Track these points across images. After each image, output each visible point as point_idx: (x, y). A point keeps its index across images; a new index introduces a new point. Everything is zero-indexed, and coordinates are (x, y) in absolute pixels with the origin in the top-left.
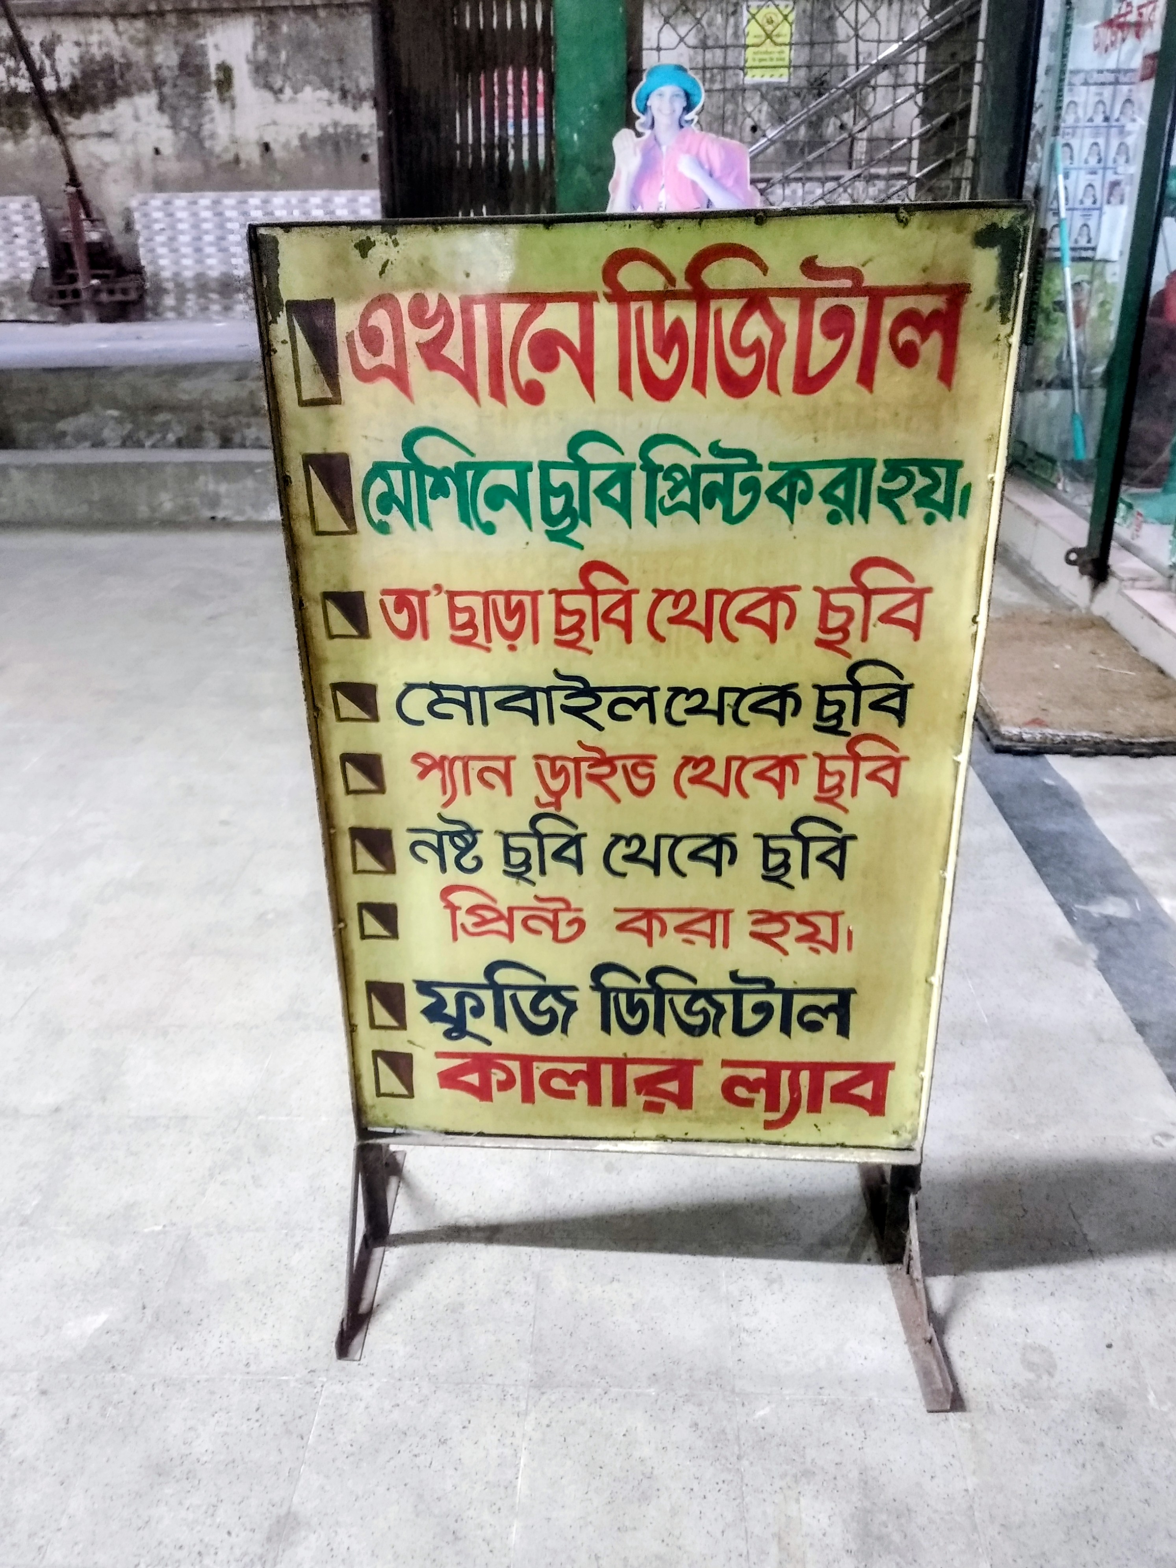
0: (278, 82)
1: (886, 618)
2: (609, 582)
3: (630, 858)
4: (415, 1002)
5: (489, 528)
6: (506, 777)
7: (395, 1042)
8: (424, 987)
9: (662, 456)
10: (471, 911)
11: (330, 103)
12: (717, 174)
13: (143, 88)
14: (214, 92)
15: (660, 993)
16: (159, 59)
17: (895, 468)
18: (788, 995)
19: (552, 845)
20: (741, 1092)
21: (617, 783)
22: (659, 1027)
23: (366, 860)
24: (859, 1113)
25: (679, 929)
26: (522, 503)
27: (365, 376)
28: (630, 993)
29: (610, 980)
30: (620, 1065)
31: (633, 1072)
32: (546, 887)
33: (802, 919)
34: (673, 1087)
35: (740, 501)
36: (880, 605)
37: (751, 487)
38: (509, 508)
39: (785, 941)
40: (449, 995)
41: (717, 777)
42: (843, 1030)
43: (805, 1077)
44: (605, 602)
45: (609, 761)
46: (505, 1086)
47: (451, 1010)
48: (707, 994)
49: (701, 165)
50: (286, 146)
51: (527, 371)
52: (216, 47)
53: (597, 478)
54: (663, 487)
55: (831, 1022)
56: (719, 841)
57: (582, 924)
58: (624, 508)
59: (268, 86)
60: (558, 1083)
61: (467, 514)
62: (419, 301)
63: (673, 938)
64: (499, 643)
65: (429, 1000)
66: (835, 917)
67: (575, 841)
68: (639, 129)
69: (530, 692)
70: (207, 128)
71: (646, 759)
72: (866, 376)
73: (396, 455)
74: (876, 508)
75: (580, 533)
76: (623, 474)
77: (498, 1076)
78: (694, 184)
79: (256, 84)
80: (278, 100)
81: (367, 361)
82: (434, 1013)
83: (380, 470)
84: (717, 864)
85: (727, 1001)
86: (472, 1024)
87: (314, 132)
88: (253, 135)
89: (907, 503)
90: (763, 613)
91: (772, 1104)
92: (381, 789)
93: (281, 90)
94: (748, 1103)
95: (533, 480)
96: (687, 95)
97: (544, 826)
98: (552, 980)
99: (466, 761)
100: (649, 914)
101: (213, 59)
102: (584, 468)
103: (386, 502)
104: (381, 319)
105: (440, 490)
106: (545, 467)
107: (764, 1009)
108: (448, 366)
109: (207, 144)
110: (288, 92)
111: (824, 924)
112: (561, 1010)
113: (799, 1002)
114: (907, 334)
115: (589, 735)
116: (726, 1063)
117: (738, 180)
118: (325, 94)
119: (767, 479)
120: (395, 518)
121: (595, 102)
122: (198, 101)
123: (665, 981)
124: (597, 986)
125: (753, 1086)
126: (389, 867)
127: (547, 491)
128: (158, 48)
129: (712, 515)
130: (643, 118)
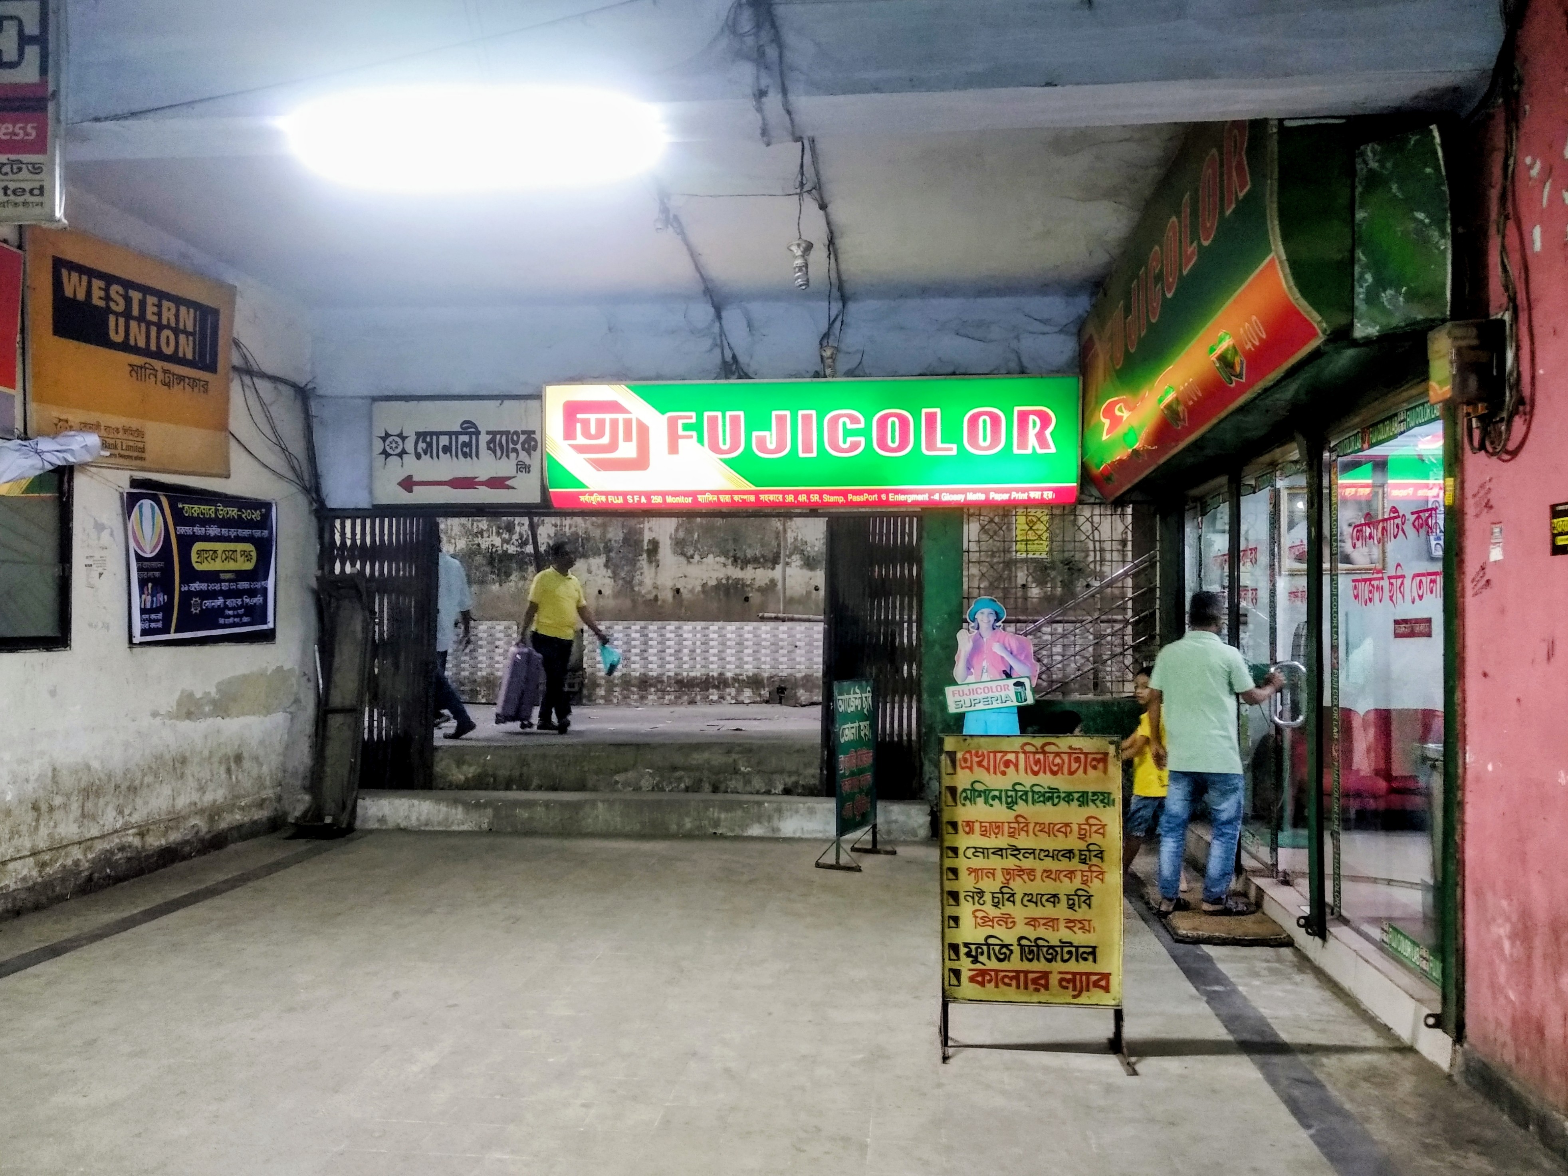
0: (690, 552)
1: (1096, 832)
2: (1023, 820)
3: (1029, 901)
4: (963, 950)
5: (991, 805)
6: (993, 875)
7: (955, 965)
8: (966, 945)
9: (1036, 789)
10: (982, 918)
11: (725, 565)
12: (1015, 652)
13: (596, 553)
14: (645, 556)
15: (1038, 946)
16: (610, 536)
17: (1094, 794)
18: (1077, 947)
19: (1006, 896)
20: (1064, 984)
21: (1025, 877)
22: (1038, 960)
23: (952, 902)
24: (1101, 992)
25: (1044, 924)
26: (1000, 799)
27: (963, 768)
28: (1029, 946)
29: (1024, 942)
30: (1026, 973)
31: (1031, 976)
32: (1004, 910)
33: (1080, 922)
34: (1043, 982)
35: (1056, 801)
36: (1094, 828)
37: (1058, 797)
38: (997, 801)
39: (1075, 929)
40: (973, 947)
41: (1053, 876)
42: (1095, 961)
43: (1084, 978)
44: (1022, 825)
45: (1022, 870)
46: (990, 981)
47: (974, 953)
48: (1052, 947)
49: (1006, 648)
50: (692, 591)
51: (1003, 768)
52: (650, 529)
53: (1020, 794)
54: (1036, 796)
55: (1091, 958)
56: (1055, 896)
57: (1014, 922)
58: (1026, 801)
59: (683, 554)
60: (1007, 980)
61: (986, 802)
62: (977, 753)
63: (1043, 928)
64: (993, 836)
65: (966, 950)
66: (1090, 921)
67: (1013, 895)
68: (971, 630)
69: (1001, 850)
70: (638, 578)
71: (1033, 870)
72: (1085, 772)
73: (969, 787)
74: (1090, 803)
75: (1015, 807)
76: (1026, 793)
77: (988, 977)
78: (1002, 657)
79: (675, 553)
80: (689, 562)
81: (964, 765)
82: (968, 954)
83: (965, 790)
84: (1054, 903)
85: (1058, 949)
86: (981, 958)
87: (713, 582)
88: (669, 584)
89: (1098, 802)
90: (1063, 830)
91: (1074, 989)
92: (957, 879)
93: (692, 557)
94: (1066, 988)
95: (1003, 794)
96: (997, 613)
97: (1005, 890)
98: (1006, 942)
99: (982, 869)
100: (1034, 919)
101: (647, 536)
102: (1016, 791)
103: (966, 798)
104: (968, 756)
105: (980, 796)
106: (1007, 791)
107: (1070, 952)
108: (983, 766)
109: (636, 589)
110: (697, 557)
111: (1086, 923)
112: (1008, 952)
113: (1081, 950)
114: (1094, 763)
115: (1017, 862)
116: (1060, 973)
117: (1026, 657)
118: (722, 559)
119: (1063, 795)
120: (968, 802)
121: (946, 614)
122: (633, 562)
123: (1040, 942)
124: (1019, 945)
125: (1068, 981)
126: (958, 903)
127: (1007, 797)
128: (610, 529)
129: (1049, 804)
130: (973, 624)
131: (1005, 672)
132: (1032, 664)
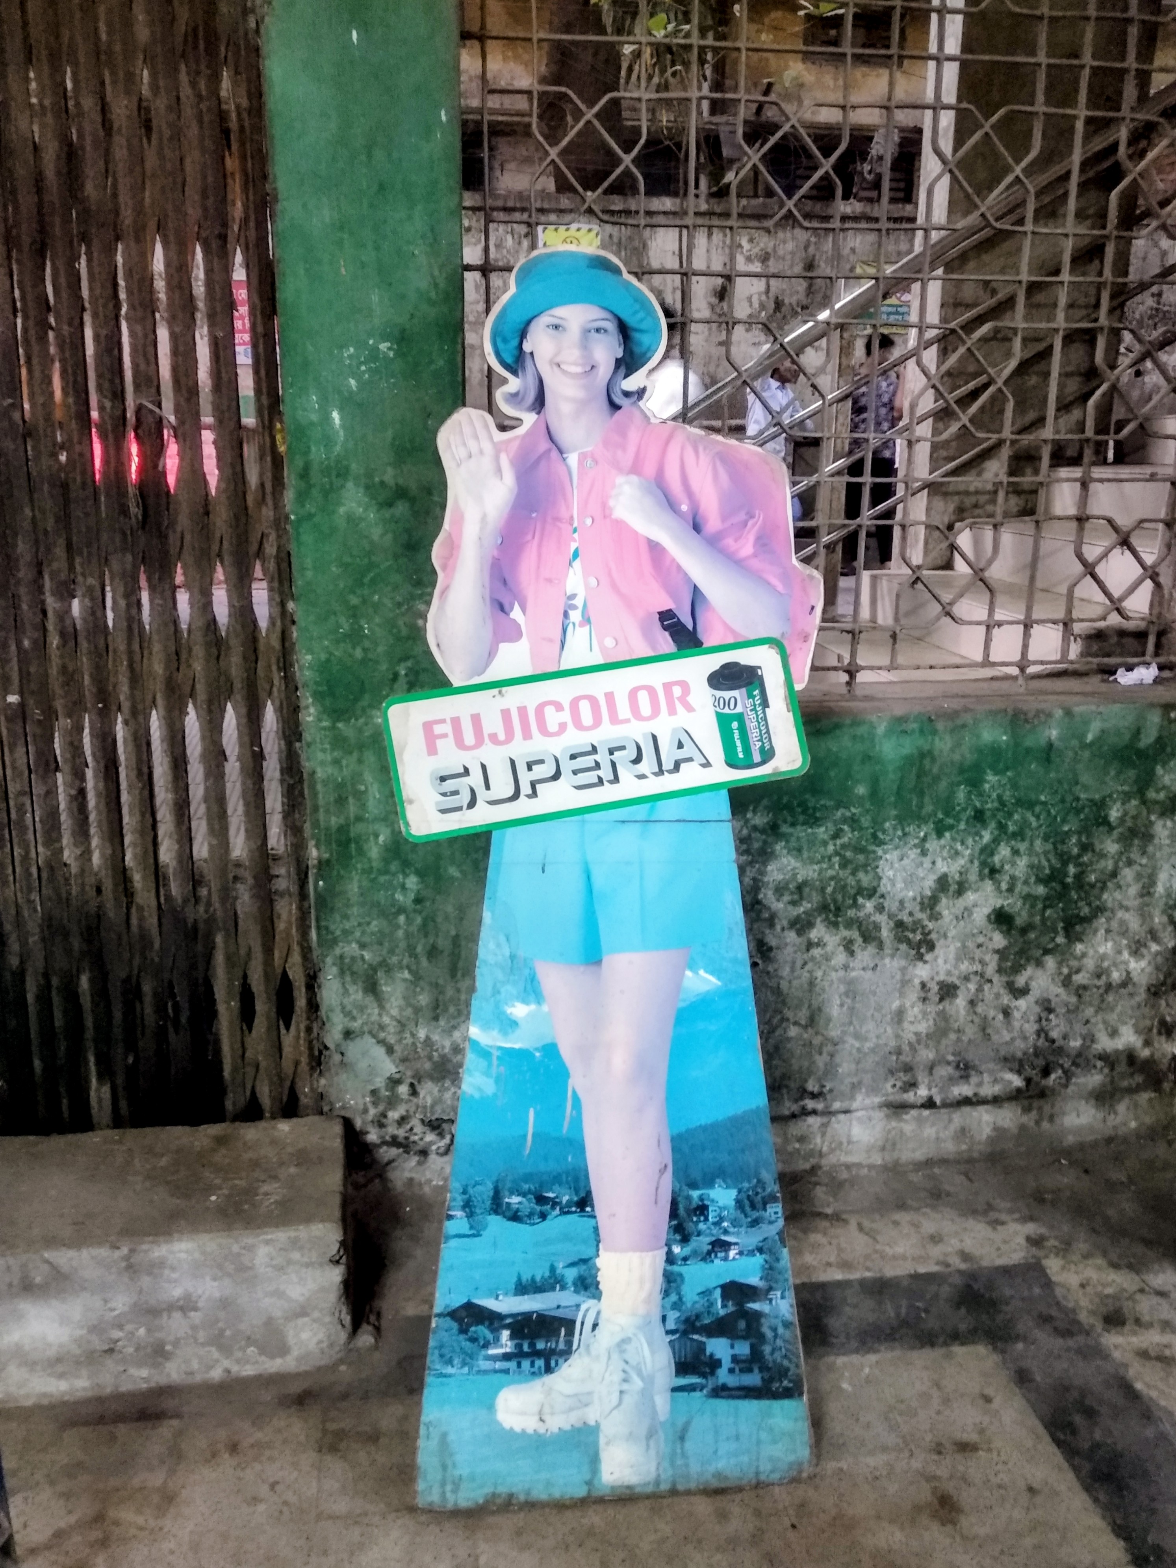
12: (713, 523)
49: (671, 505)
68: (507, 409)
78: (655, 549)
96: (624, 330)
117: (763, 543)
121: (384, 338)
130: (514, 384)
131: (668, 620)
132: (786, 576)
